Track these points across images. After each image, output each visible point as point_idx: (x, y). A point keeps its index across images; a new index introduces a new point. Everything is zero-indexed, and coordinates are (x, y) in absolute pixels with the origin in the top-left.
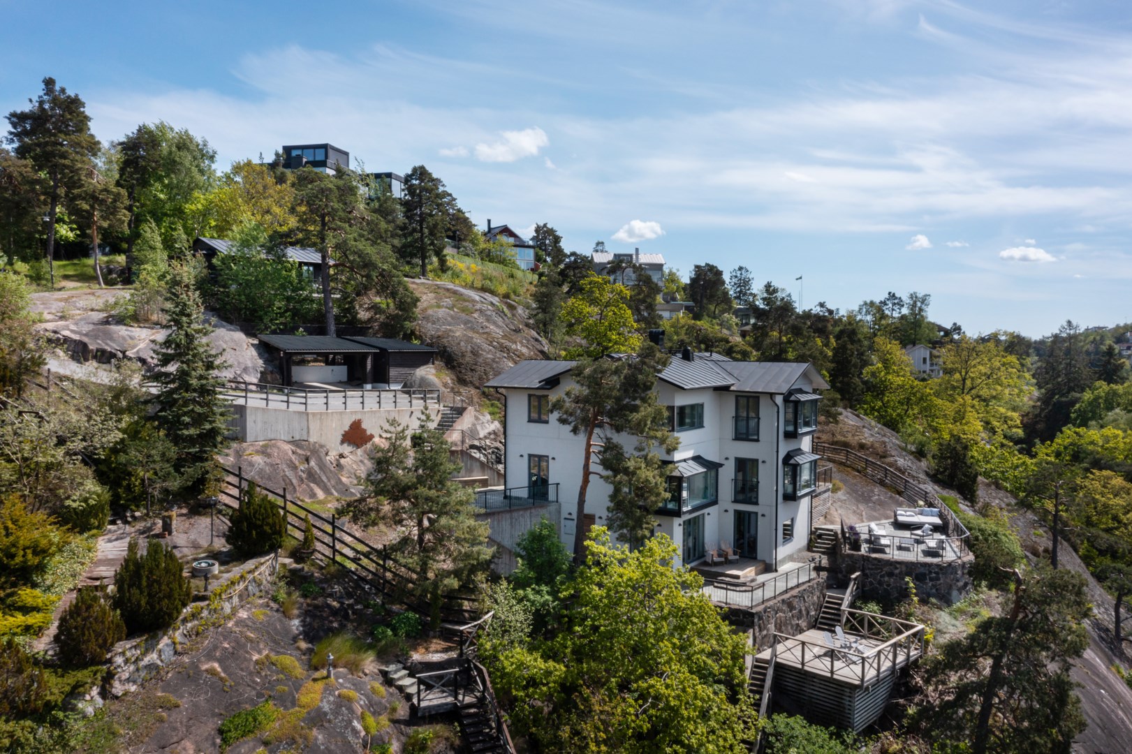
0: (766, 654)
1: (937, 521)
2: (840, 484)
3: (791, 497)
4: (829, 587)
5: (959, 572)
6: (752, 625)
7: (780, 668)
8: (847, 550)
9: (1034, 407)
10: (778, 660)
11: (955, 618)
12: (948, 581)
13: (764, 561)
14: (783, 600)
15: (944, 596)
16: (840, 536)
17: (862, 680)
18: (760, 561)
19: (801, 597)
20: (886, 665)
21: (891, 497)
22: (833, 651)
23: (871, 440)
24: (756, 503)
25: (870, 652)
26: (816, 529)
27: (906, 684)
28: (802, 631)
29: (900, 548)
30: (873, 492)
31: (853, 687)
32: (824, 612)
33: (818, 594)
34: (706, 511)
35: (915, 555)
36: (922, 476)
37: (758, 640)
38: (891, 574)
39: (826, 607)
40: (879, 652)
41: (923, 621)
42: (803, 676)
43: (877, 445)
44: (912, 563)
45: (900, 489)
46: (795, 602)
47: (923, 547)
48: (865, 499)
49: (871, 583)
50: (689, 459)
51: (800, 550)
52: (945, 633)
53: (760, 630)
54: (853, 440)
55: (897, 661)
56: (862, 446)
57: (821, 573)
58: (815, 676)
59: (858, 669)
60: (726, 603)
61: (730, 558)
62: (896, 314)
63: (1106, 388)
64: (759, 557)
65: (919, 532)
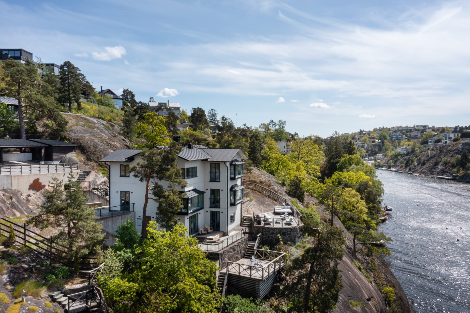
0: (224, 271)
1: (290, 211)
2: (253, 198)
3: (233, 204)
4: (249, 240)
5: (298, 231)
6: (218, 259)
7: (230, 276)
8: (256, 225)
9: (324, 164)
10: (229, 272)
11: (297, 249)
12: (294, 234)
13: (223, 232)
14: (231, 247)
15: (293, 241)
16: (253, 219)
17: (263, 277)
18: (221, 232)
19: (238, 245)
20: (272, 270)
21: (272, 202)
22: (251, 267)
23: (265, 179)
24: (219, 208)
25: (265, 266)
26: (244, 217)
27: (279, 277)
28: (238, 259)
29: (276, 223)
30: (265, 200)
31: (259, 281)
32: (247, 251)
33: (245, 243)
34: (199, 212)
35: (282, 225)
36: (284, 193)
37: (221, 265)
38: (273, 233)
39: (248, 249)
40: (269, 265)
41: (285, 251)
42: (239, 278)
43: (267, 181)
44: (281, 228)
45: (276, 199)
46: (236, 248)
47: (285, 222)
48: (263, 203)
49: (265, 238)
50: (191, 190)
51: (237, 226)
52: (293, 255)
53: (222, 261)
54: (258, 180)
55: (276, 268)
56: (261, 182)
57: (246, 235)
58: (244, 277)
59: (261, 273)
60: (208, 251)
61: (209, 231)
62: (274, 129)
63: (348, 157)
64: (221, 230)
65: (283, 216)
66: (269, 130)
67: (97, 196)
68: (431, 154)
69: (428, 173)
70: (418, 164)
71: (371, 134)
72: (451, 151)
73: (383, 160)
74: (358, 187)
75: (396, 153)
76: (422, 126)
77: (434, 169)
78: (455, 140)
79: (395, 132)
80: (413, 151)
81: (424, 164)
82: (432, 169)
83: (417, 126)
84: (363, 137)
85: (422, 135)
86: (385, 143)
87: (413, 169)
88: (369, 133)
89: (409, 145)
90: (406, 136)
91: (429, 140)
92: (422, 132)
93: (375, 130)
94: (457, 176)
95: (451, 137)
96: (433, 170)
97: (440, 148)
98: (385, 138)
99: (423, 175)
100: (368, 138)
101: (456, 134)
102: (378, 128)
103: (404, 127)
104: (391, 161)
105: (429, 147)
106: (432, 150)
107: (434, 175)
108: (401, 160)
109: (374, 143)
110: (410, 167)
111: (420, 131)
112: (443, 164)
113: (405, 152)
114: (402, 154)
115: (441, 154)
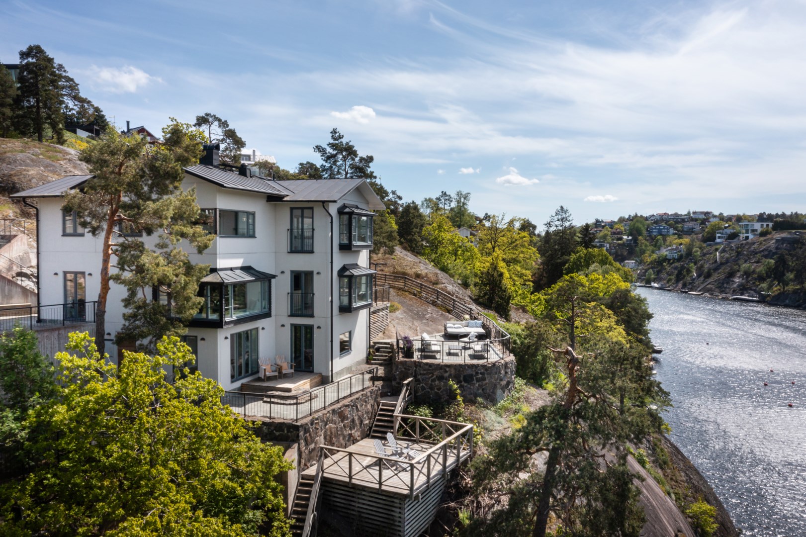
0: (312, 471)
1: (481, 330)
2: (399, 306)
3: (346, 310)
4: (383, 395)
5: (503, 372)
6: (296, 439)
7: (327, 484)
8: (400, 358)
9: (539, 269)
10: (325, 475)
11: (500, 416)
12: (493, 380)
13: (320, 374)
14: (333, 410)
15: (489, 395)
16: (395, 347)
17: (411, 489)
18: (317, 374)
19: (354, 406)
20: (436, 469)
21: (442, 315)
22: (380, 460)
23: (426, 271)
24: (312, 316)
25: (420, 457)
26: (374, 343)
27: (457, 486)
28: (355, 441)
29: (449, 354)
30: (426, 310)
31: (402, 497)
32: (378, 420)
33: (372, 402)
34: (260, 324)
35: (463, 359)
36: (467, 299)
37: (304, 455)
38: (441, 378)
39: (380, 415)
40: (429, 456)
41: (471, 421)
42: (351, 489)
43: (430, 275)
44: (460, 365)
45: (449, 308)
46: (347, 412)
47: (470, 352)
48: (420, 317)
49: (423, 388)
50: (237, 268)
51: (358, 363)
52: (492, 431)
53: (307, 444)
54: (411, 272)
55: (448, 464)
56: (418, 276)
57: (377, 383)
58: (364, 488)
59: (406, 477)
60: (270, 418)
61: (284, 372)
62: (447, 207)
63: (585, 251)
64: (315, 371)
65: (466, 339)
66: (438, 209)
67: (19, 290)
68: (721, 257)
69: (717, 290)
70: (699, 276)
71: (616, 226)
72: (756, 253)
73: (637, 269)
74: (610, 301)
75: (659, 258)
76: (702, 213)
77: (727, 283)
78: (763, 234)
79: (656, 222)
80: (689, 253)
81: (708, 275)
82: (723, 284)
83: (694, 213)
84: (601, 231)
85: (703, 228)
86: (639, 242)
87: (690, 283)
88: (612, 224)
89: (681, 244)
90: (676, 229)
91: (718, 235)
92: (703, 222)
93: (622, 220)
94: (769, 295)
95: (755, 228)
96: (725, 285)
97: (738, 248)
98: (639, 233)
99: (707, 294)
100: (609, 233)
101: (765, 224)
102: (627, 217)
103: (672, 215)
104: (651, 270)
105: (718, 246)
106: (724, 251)
107: (728, 295)
108: (668, 269)
109: (620, 242)
110: (685, 280)
111: (699, 222)
112: (743, 275)
113: (676, 256)
114: (670, 260)
115: (739, 259)
